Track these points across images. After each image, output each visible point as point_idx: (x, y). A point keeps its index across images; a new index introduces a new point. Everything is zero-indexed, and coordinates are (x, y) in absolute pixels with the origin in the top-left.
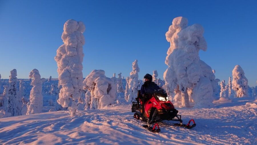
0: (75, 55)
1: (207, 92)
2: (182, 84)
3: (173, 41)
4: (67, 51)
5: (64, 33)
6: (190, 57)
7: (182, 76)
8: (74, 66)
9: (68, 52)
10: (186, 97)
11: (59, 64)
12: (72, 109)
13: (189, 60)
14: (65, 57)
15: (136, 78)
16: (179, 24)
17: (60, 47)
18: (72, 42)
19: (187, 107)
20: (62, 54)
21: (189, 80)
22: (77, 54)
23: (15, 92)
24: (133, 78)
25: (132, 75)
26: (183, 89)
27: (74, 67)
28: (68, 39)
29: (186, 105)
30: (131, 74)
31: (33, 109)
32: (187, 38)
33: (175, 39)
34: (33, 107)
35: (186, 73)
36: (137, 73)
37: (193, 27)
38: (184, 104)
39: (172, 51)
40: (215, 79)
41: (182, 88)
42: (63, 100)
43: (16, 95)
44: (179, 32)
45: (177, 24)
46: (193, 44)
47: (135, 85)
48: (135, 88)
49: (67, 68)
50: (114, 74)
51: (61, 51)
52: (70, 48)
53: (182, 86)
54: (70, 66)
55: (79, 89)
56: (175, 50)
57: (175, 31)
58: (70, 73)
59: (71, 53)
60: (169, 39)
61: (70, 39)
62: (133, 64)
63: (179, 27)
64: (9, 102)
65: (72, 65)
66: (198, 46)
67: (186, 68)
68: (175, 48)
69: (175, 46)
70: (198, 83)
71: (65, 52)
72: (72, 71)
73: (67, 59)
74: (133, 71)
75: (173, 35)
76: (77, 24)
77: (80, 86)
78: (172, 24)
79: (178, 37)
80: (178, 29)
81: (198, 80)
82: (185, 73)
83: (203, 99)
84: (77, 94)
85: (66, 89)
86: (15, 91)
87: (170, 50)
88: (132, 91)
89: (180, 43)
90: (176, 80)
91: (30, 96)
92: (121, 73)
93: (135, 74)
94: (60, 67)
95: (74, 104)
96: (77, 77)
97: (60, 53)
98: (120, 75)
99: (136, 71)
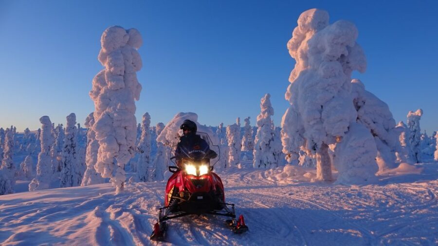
0: (121, 88)
1: (363, 153)
2: (313, 138)
3: (299, 57)
4: (108, 82)
5: (102, 51)
6: (329, 85)
7: (311, 123)
8: (118, 107)
9: (110, 83)
10: (325, 162)
11: (96, 103)
12: (116, 181)
13: (327, 90)
14: (105, 91)
15: (268, 125)
16: (309, 23)
17: (97, 75)
18: (115, 65)
19: (325, 181)
20: (100, 86)
21: (326, 129)
22: (125, 85)
23: (74, 150)
24: (262, 126)
25: (259, 121)
26: (314, 147)
27: (118, 109)
28: (107, 61)
29: (324, 177)
30: (258, 119)
31: (91, 178)
32: (323, 50)
33: (302, 52)
34: (91, 174)
35: (320, 117)
36: (268, 118)
37: (333, 27)
38: (320, 175)
39: (298, 74)
40: (396, 127)
41: (313, 145)
42: (102, 165)
43: (75, 154)
44: (310, 38)
45: (306, 23)
46: (337, 60)
47: (265, 138)
48: (264, 142)
49: (107, 110)
50: (237, 120)
51: (98, 81)
52: (112, 76)
53: (313, 141)
54: (112, 108)
55: (130, 146)
56: (303, 73)
57: (304, 37)
58: (112, 118)
59: (114, 84)
60: (294, 53)
61: (111, 61)
62: (262, 101)
63: (311, 29)
64: (66, 165)
65: (116, 105)
66: (348, 63)
67: (322, 106)
68: (303, 70)
69: (303, 65)
70: (345, 136)
71: (104, 84)
72: (115, 115)
73: (108, 94)
74: (262, 114)
75: (300, 44)
76: (126, 33)
77: (130, 142)
78: (297, 25)
79: (308, 48)
80: (310, 32)
81: (346, 130)
82: (317, 115)
83: (354, 166)
84: (125, 155)
85: (105, 146)
86: (73, 147)
87: (294, 74)
88: (261, 149)
89: (311, 59)
90: (303, 130)
91: (87, 157)
92: (249, 118)
93: (265, 118)
94: (97, 109)
95: (121, 173)
96: (123, 125)
97: (97, 84)
98: (247, 120)
99: (266, 113)
